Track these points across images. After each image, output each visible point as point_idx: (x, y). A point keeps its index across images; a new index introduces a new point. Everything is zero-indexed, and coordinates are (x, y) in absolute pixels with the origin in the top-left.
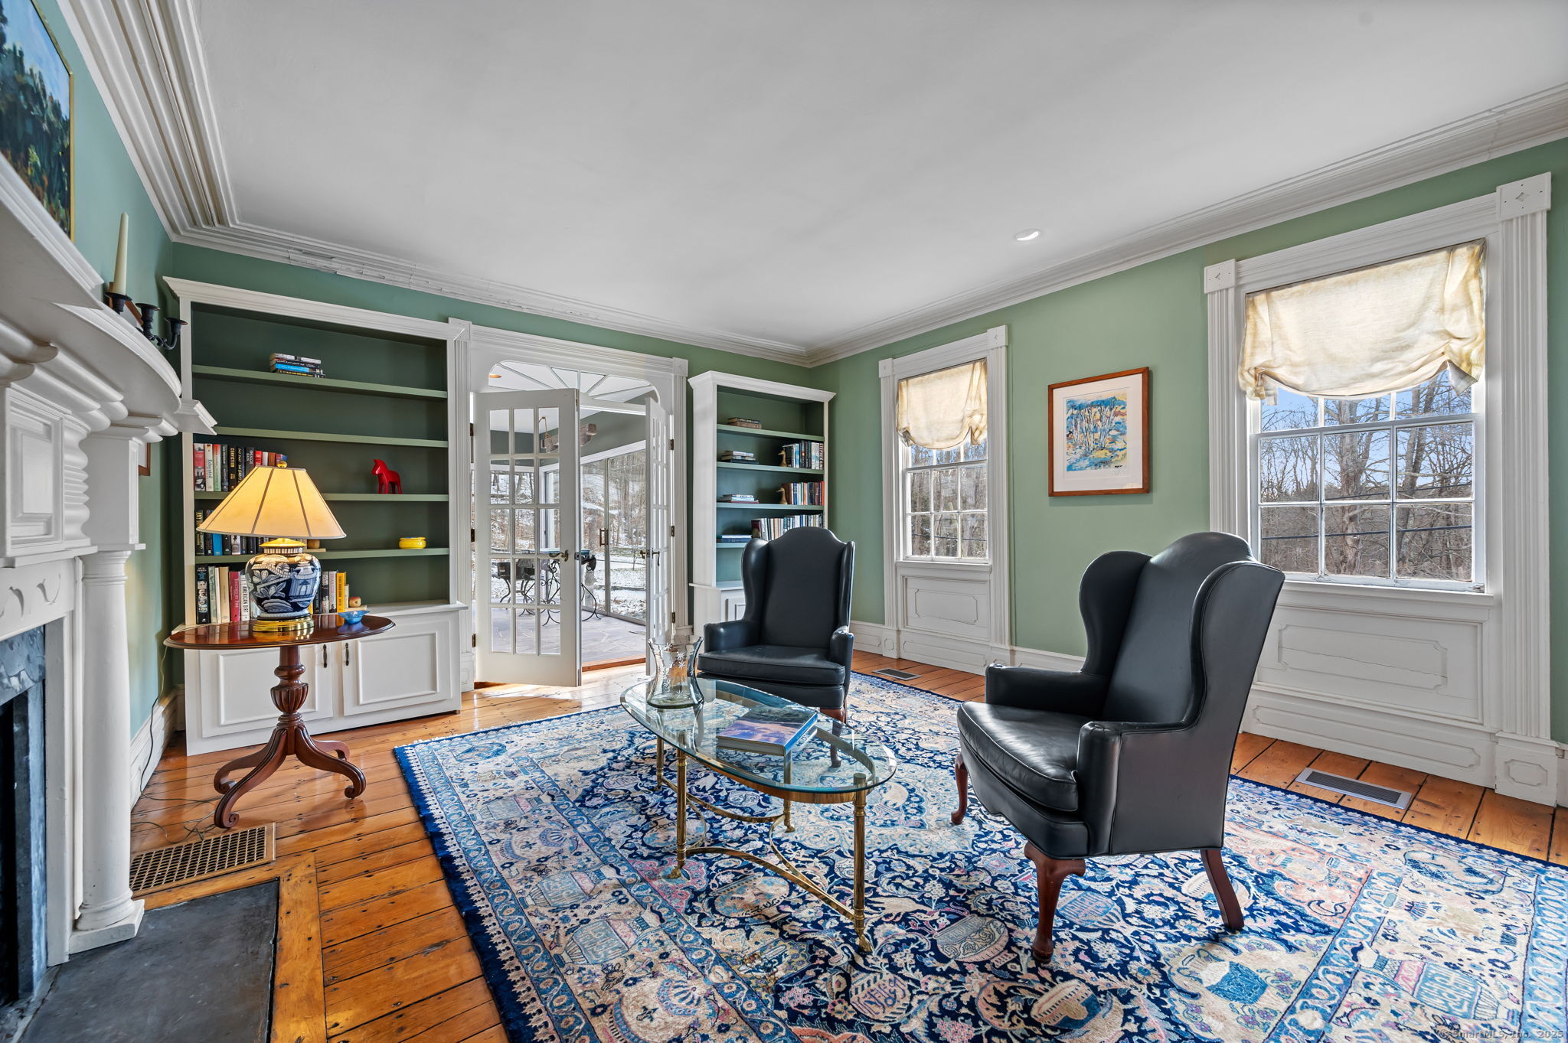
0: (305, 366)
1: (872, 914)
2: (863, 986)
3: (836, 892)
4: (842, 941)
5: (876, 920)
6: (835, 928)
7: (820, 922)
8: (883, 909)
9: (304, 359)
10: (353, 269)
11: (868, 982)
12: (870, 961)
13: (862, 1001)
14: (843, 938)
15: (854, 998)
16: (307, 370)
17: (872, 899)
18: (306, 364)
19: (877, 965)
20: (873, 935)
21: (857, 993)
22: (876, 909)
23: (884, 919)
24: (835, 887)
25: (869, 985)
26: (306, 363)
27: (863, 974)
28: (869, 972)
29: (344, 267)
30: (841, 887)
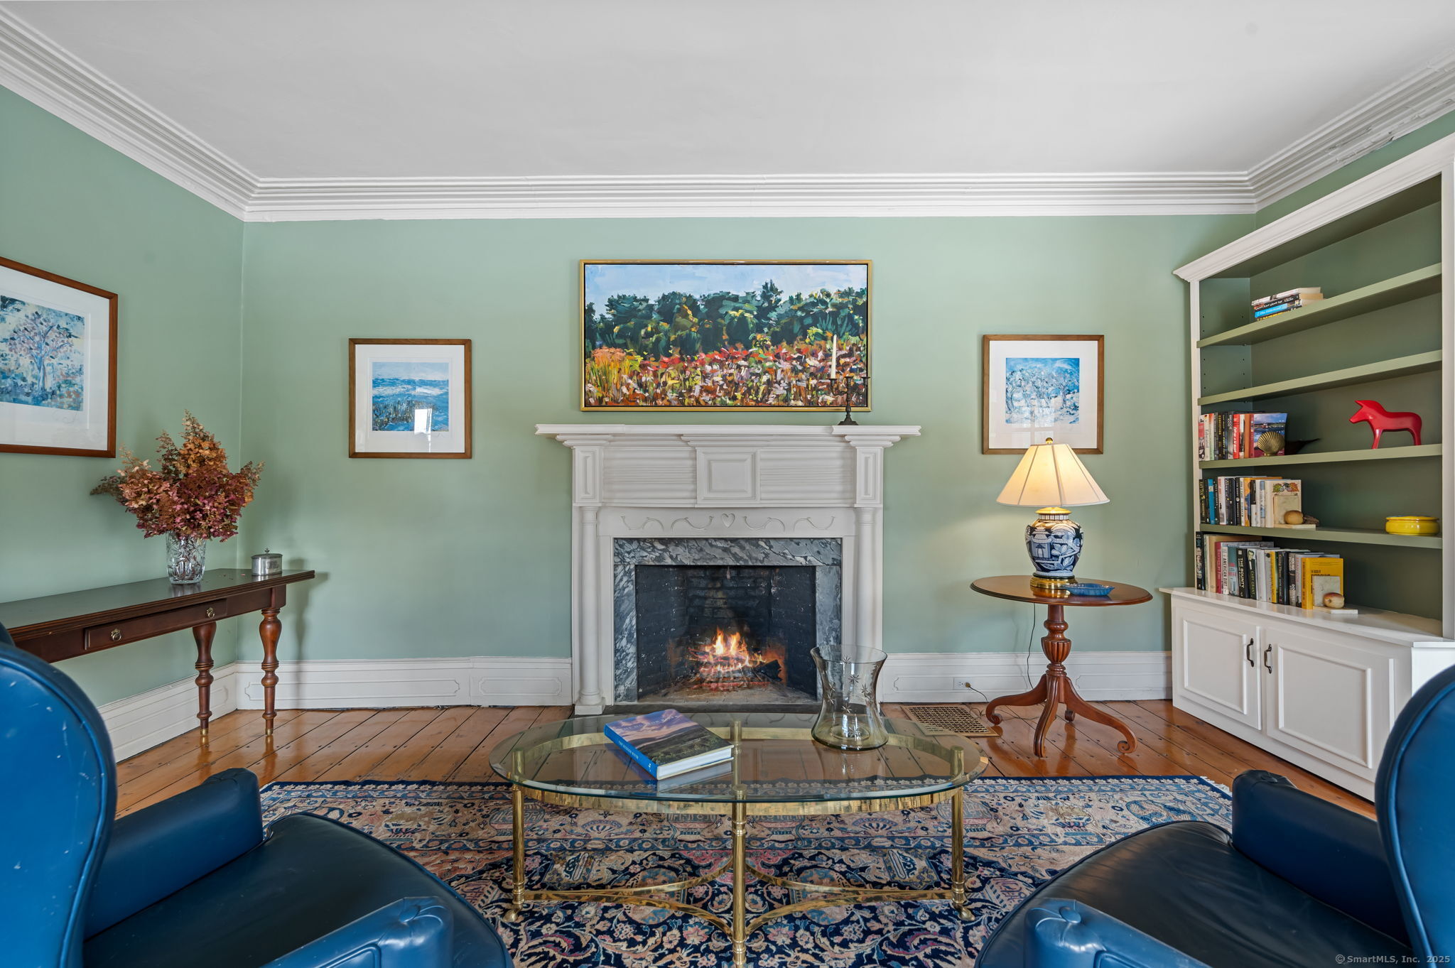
0: (1284, 303)
1: (529, 948)
2: (490, 893)
3: (588, 946)
4: (535, 910)
5: (520, 945)
6: (552, 915)
7: (569, 912)
8: (522, 960)
9: (1280, 296)
10: (1406, 120)
11: (487, 897)
12: (497, 910)
13: (483, 886)
14: (536, 912)
15: (491, 883)
16: (1285, 306)
17: (544, 963)
18: (1283, 301)
19: (489, 911)
20: (512, 930)
21: (491, 887)
22: (530, 956)
23: (513, 950)
24: (594, 949)
25: (485, 896)
26: (1283, 299)
27: (495, 899)
28: (492, 903)
29: (1395, 126)
30: (589, 954)
